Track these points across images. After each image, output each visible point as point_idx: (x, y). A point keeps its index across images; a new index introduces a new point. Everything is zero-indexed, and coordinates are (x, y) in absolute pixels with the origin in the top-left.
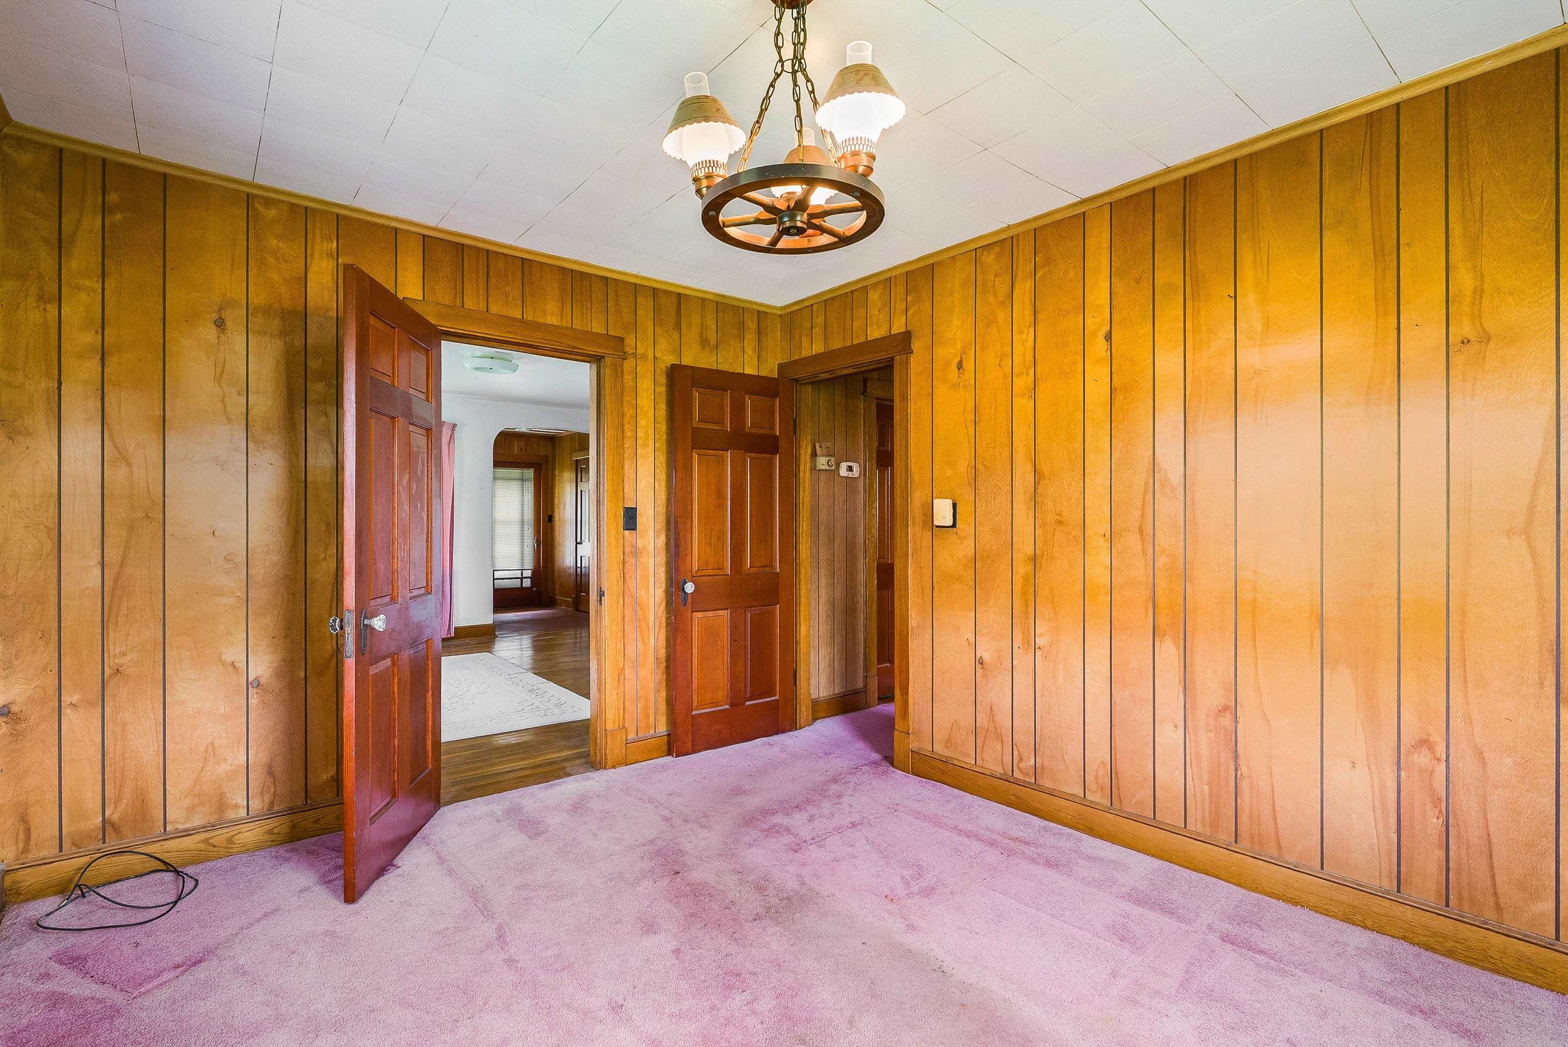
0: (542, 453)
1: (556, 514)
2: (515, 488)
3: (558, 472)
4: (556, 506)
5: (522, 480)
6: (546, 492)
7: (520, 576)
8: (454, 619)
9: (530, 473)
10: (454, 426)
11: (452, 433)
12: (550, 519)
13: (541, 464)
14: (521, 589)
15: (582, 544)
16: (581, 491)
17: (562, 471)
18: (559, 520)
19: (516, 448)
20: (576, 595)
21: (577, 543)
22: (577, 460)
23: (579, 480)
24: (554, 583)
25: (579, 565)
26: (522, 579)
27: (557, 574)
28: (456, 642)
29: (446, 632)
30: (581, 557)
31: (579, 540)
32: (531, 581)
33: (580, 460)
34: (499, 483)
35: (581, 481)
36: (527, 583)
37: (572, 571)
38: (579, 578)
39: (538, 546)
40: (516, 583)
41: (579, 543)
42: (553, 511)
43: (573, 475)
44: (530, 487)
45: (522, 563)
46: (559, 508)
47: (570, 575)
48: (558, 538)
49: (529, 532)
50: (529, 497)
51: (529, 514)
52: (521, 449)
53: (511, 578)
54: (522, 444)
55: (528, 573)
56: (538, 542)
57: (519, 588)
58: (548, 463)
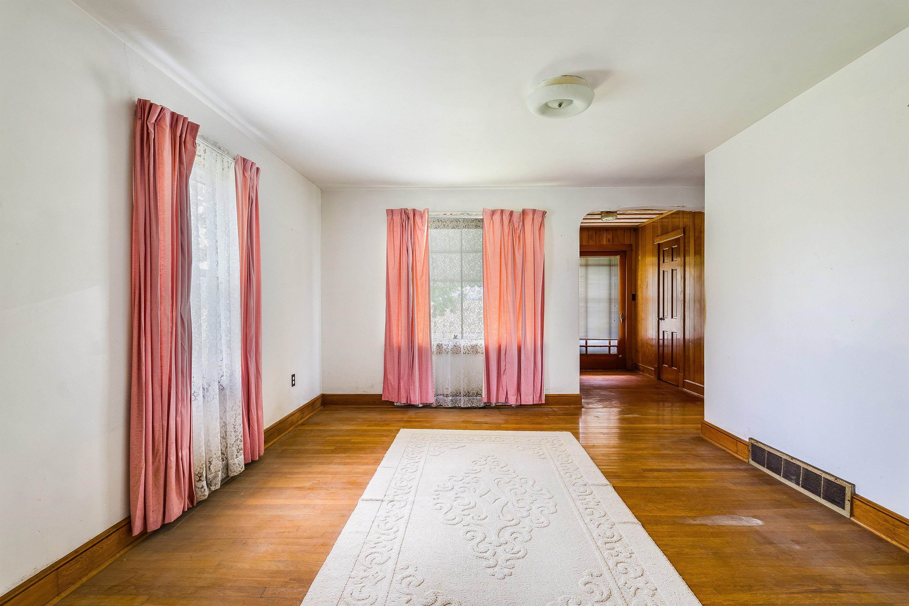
0: (627, 242)
1: (639, 294)
2: (605, 271)
3: (641, 258)
4: (639, 287)
5: (610, 265)
6: (630, 274)
7: (608, 345)
8: (545, 387)
9: (616, 259)
10: (544, 213)
11: (543, 220)
12: (634, 297)
13: (625, 251)
14: (609, 355)
15: (664, 319)
16: (664, 271)
17: (644, 256)
18: (642, 298)
19: (605, 240)
20: (658, 366)
21: (659, 319)
22: (659, 244)
23: (661, 262)
24: (637, 351)
25: (661, 337)
26: (610, 347)
27: (639, 344)
28: (546, 409)
29: (538, 399)
30: (663, 331)
31: (661, 316)
32: (618, 350)
33: (662, 243)
34: (591, 269)
35: (664, 262)
36: (614, 351)
37: (655, 342)
38: (661, 348)
39: (624, 320)
40: (605, 350)
41: (661, 319)
42: (636, 290)
43: (655, 259)
44: (617, 271)
45: (610, 334)
46: (642, 288)
47: (652, 346)
48: (641, 314)
49: (616, 308)
50: (616, 280)
51: (616, 293)
52: (609, 241)
53: (601, 346)
54: (610, 236)
55: (615, 343)
56: (623, 317)
57: (606, 354)
58: (632, 250)
